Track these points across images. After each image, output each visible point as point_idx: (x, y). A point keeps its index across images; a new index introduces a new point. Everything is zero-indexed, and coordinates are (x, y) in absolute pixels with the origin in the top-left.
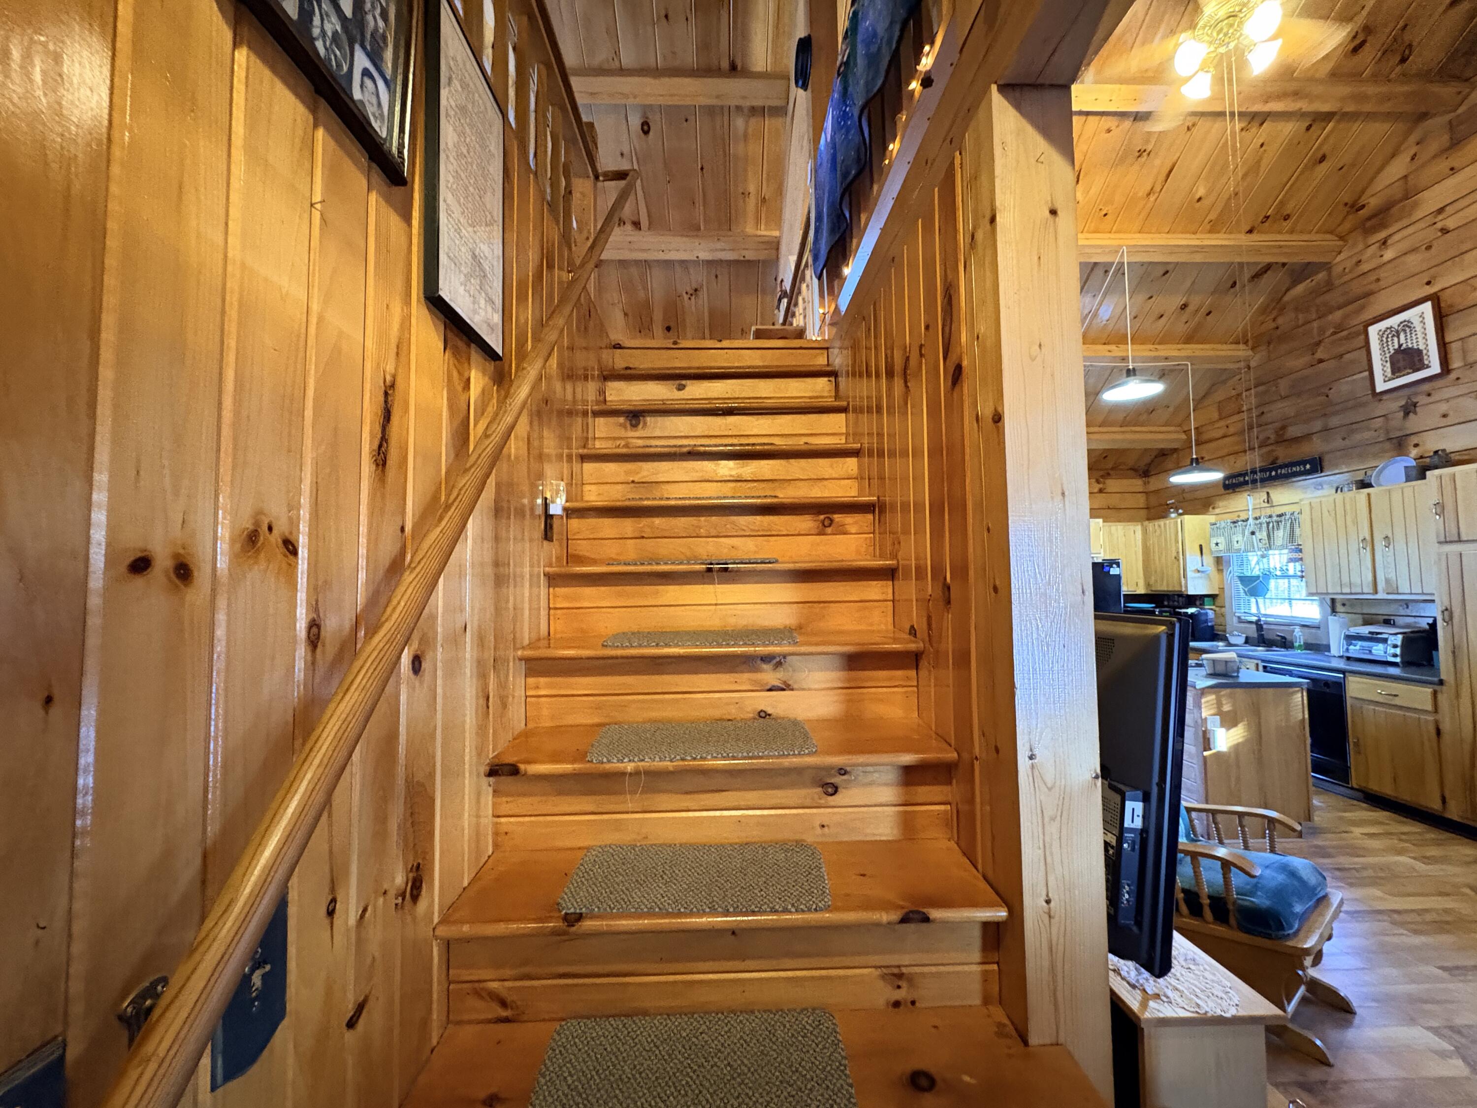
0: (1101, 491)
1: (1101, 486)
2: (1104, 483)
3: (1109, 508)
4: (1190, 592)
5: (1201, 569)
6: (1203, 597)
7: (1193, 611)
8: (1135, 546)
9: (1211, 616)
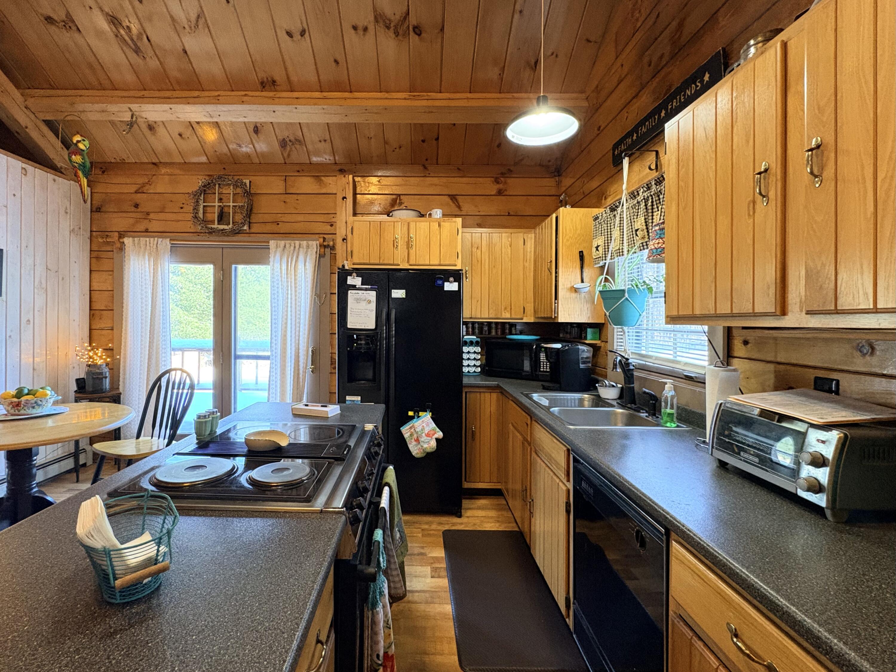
0: (500, 193)
1: (501, 186)
2: (505, 183)
3: (509, 215)
4: (561, 319)
5: (579, 285)
6: (582, 327)
7: (558, 346)
8: (525, 260)
9: (585, 355)
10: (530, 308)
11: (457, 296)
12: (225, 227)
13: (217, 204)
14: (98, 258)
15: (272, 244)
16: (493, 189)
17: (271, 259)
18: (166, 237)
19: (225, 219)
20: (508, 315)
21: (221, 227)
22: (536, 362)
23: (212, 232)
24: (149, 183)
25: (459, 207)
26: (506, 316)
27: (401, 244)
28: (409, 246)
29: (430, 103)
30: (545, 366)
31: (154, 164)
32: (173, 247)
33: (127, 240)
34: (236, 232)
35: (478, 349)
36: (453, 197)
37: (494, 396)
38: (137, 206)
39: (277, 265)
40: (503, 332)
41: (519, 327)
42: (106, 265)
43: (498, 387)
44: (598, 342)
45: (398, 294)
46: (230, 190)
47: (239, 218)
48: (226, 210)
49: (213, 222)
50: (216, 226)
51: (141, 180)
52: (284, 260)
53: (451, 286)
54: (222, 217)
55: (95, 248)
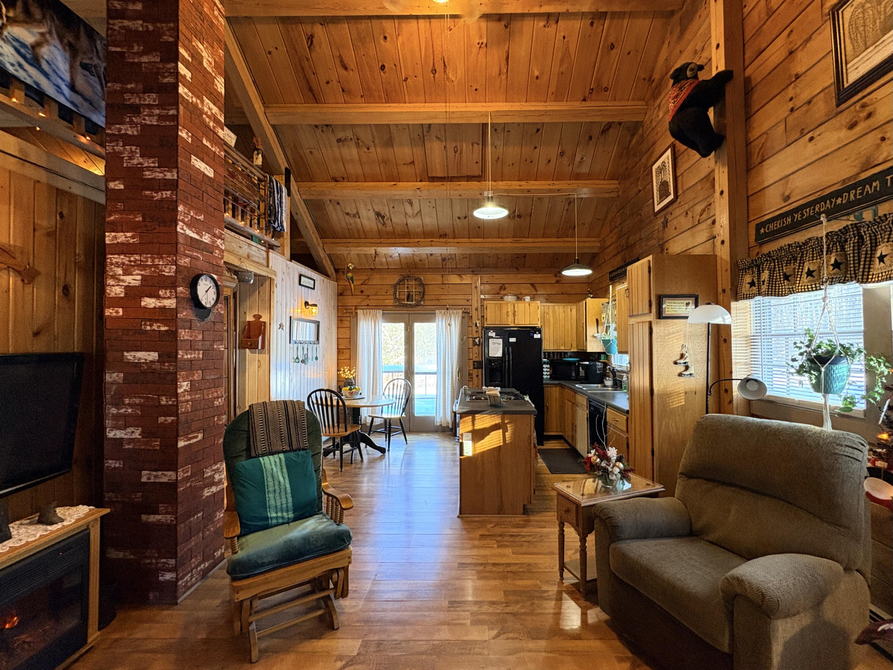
4: (589, 351)
5: (596, 335)
6: (599, 354)
7: (587, 363)
8: (571, 319)
9: (600, 367)
10: (574, 345)
11: (540, 340)
12: (411, 303)
13: (406, 290)
14: (341, 321)
15: (437, 312)
16: (554, 280)
17: (437, 320)
18: (380, 309)
19: (410, 298)
20: (563, 348)
21: (409, 303)
22: (578, 372)
23: (406, 306)
24: (369, 279)
25: (536, 290)
26: (562, 348)
27: (511, 314)
28: (514, 315)
29: (524, 245)
30: (582, 372)
31: (372, 269)
32: (383, 314)
33: (359, 311)
34: (416, 306)
35: (548, 366)
36: (533, 285)
37: (558, 388)
38: (362, 292)
39: (440, 323)
40: (561, 357)
41: (569, 354)
42: (347, 324)
43: (560, 384)
44: (606, 361)
45: (513, 340)
46: (413, 282)
47: (418, 298)
48: (411, 293)
49: (404, 300)
50: (406, 302)
51: (365, 277)
52: (444, 320)
53: (537, 336)
54: (409, 298)
55: (340, 315)
